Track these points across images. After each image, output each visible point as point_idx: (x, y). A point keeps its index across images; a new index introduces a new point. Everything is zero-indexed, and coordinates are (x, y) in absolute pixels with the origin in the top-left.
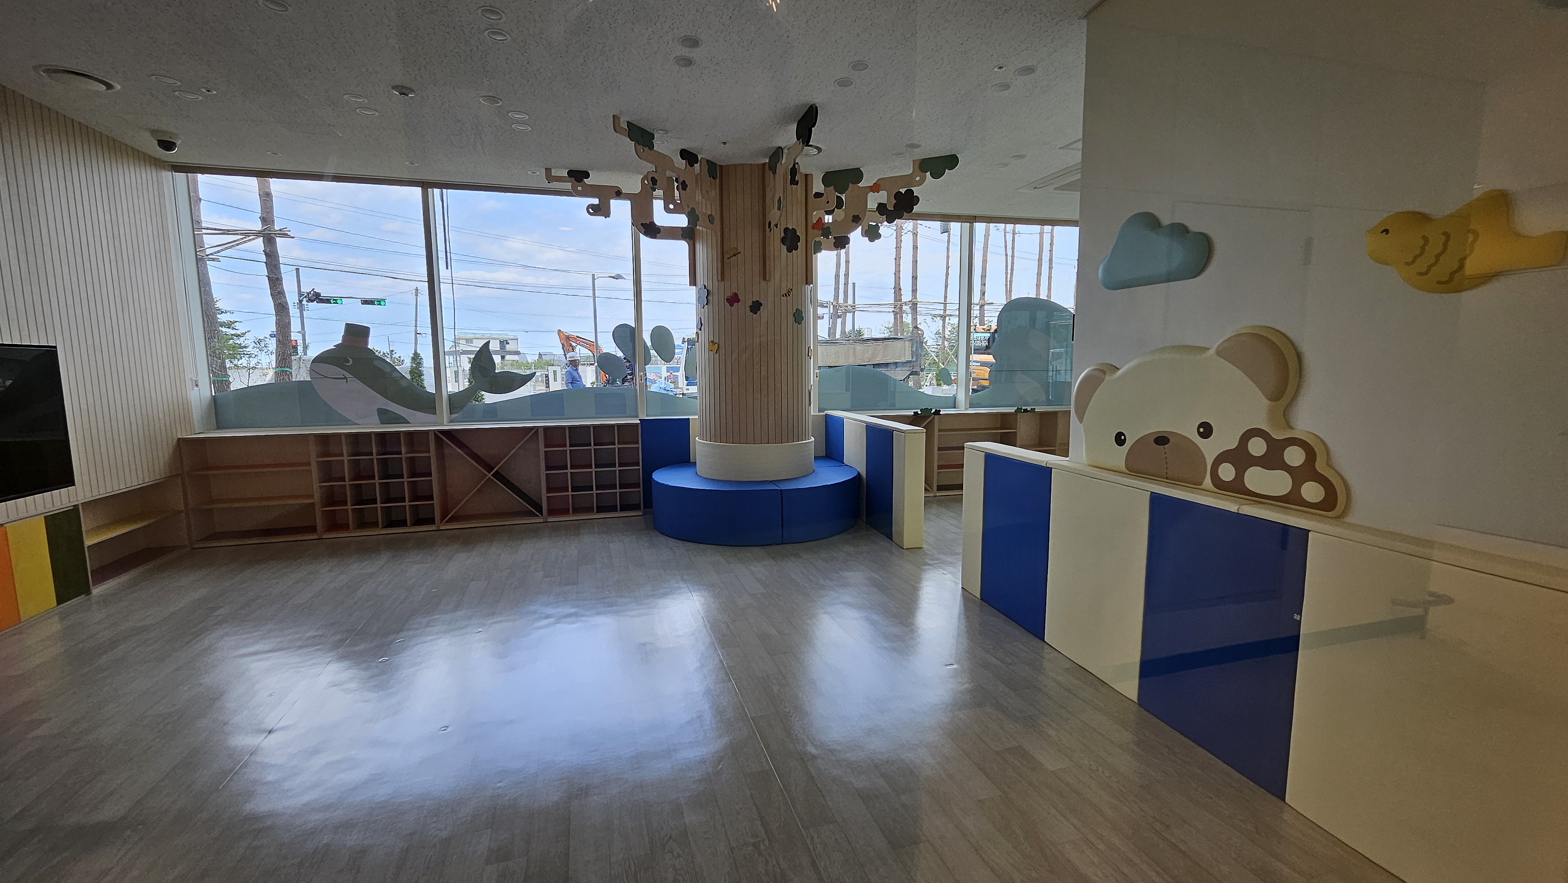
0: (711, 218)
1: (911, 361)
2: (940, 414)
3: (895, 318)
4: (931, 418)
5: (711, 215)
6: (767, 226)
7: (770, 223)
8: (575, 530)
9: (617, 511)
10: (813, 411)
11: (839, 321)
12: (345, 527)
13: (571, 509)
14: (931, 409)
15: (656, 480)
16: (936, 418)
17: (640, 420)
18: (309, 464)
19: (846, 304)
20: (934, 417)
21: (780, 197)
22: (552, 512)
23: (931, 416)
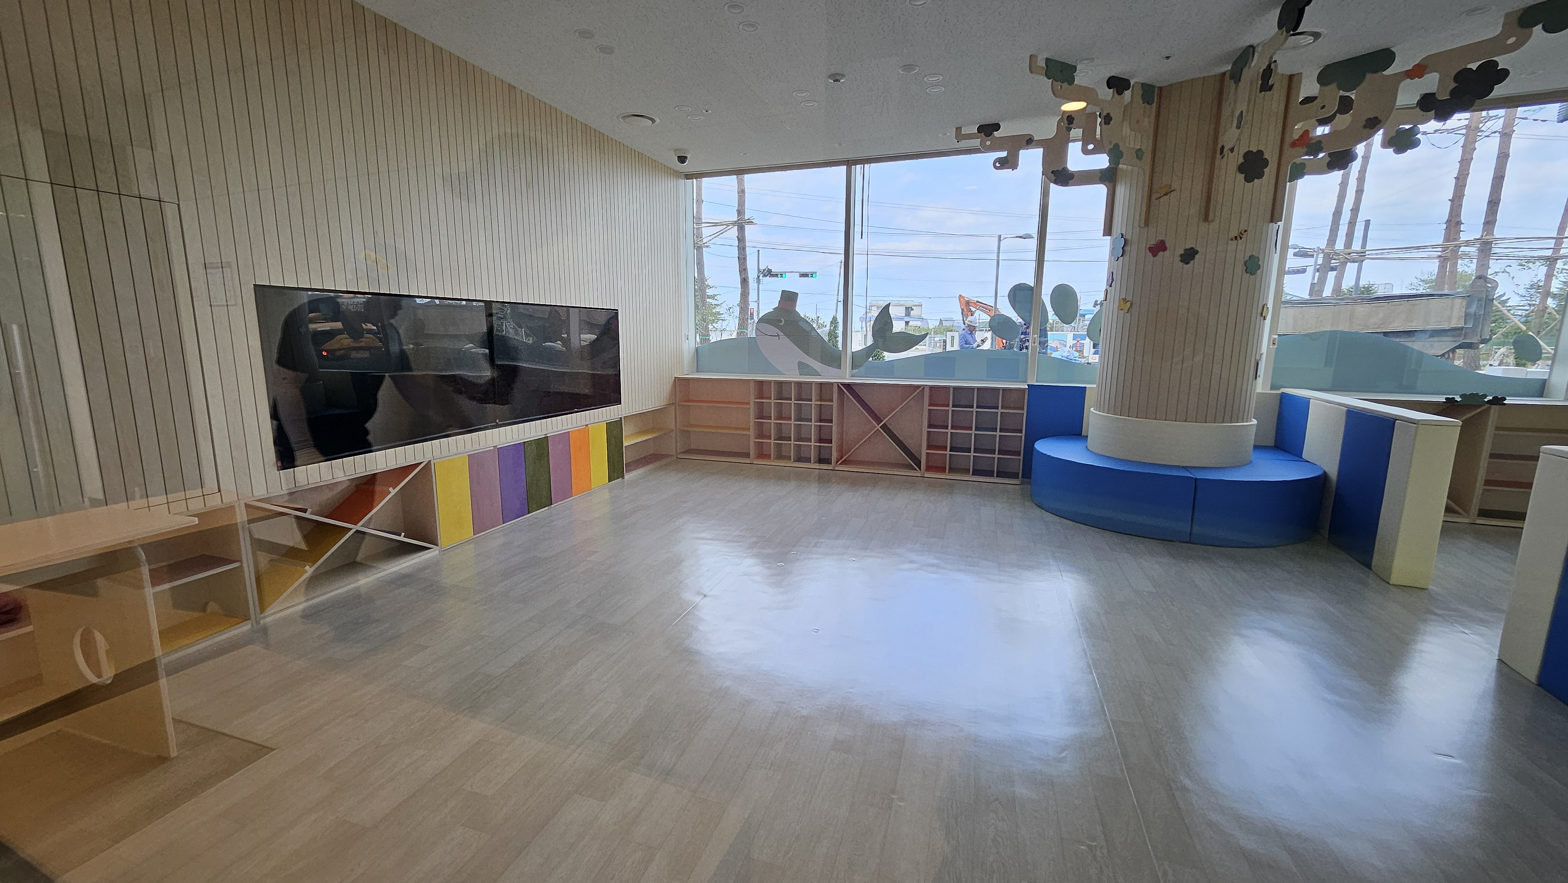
0: (1139, 154)
1: (1462, 328)
2: (1505, 404)
3: (1442, 267)
4: (1483, 408)
5: (1140, 149)
6: (1219, 152)
7: (1223, 147)
8: (949, 488)
9: (993, 476)
10: (1261, 386)
11: (1332, 275)
12: (768, 457)
13: (947, 467)
14: (1485, 396)
15: (1038, 449)
16: (1492, 411)
17: (1028, 385)
18: (748, 404)
19: (1348, 251)
20: (1488, 410)
21: (1242, 112)
22: (929, 468)
23: (1480, 406)
